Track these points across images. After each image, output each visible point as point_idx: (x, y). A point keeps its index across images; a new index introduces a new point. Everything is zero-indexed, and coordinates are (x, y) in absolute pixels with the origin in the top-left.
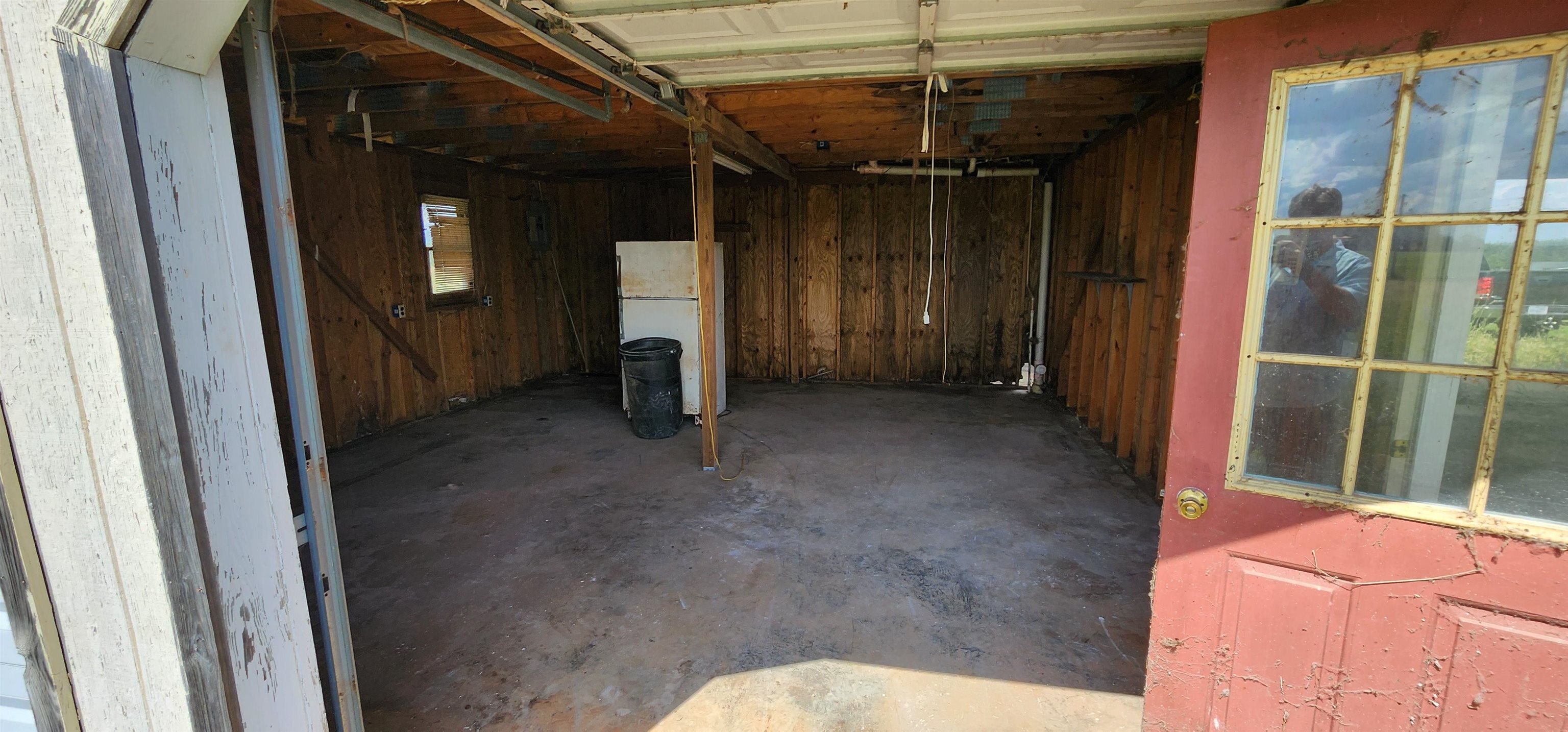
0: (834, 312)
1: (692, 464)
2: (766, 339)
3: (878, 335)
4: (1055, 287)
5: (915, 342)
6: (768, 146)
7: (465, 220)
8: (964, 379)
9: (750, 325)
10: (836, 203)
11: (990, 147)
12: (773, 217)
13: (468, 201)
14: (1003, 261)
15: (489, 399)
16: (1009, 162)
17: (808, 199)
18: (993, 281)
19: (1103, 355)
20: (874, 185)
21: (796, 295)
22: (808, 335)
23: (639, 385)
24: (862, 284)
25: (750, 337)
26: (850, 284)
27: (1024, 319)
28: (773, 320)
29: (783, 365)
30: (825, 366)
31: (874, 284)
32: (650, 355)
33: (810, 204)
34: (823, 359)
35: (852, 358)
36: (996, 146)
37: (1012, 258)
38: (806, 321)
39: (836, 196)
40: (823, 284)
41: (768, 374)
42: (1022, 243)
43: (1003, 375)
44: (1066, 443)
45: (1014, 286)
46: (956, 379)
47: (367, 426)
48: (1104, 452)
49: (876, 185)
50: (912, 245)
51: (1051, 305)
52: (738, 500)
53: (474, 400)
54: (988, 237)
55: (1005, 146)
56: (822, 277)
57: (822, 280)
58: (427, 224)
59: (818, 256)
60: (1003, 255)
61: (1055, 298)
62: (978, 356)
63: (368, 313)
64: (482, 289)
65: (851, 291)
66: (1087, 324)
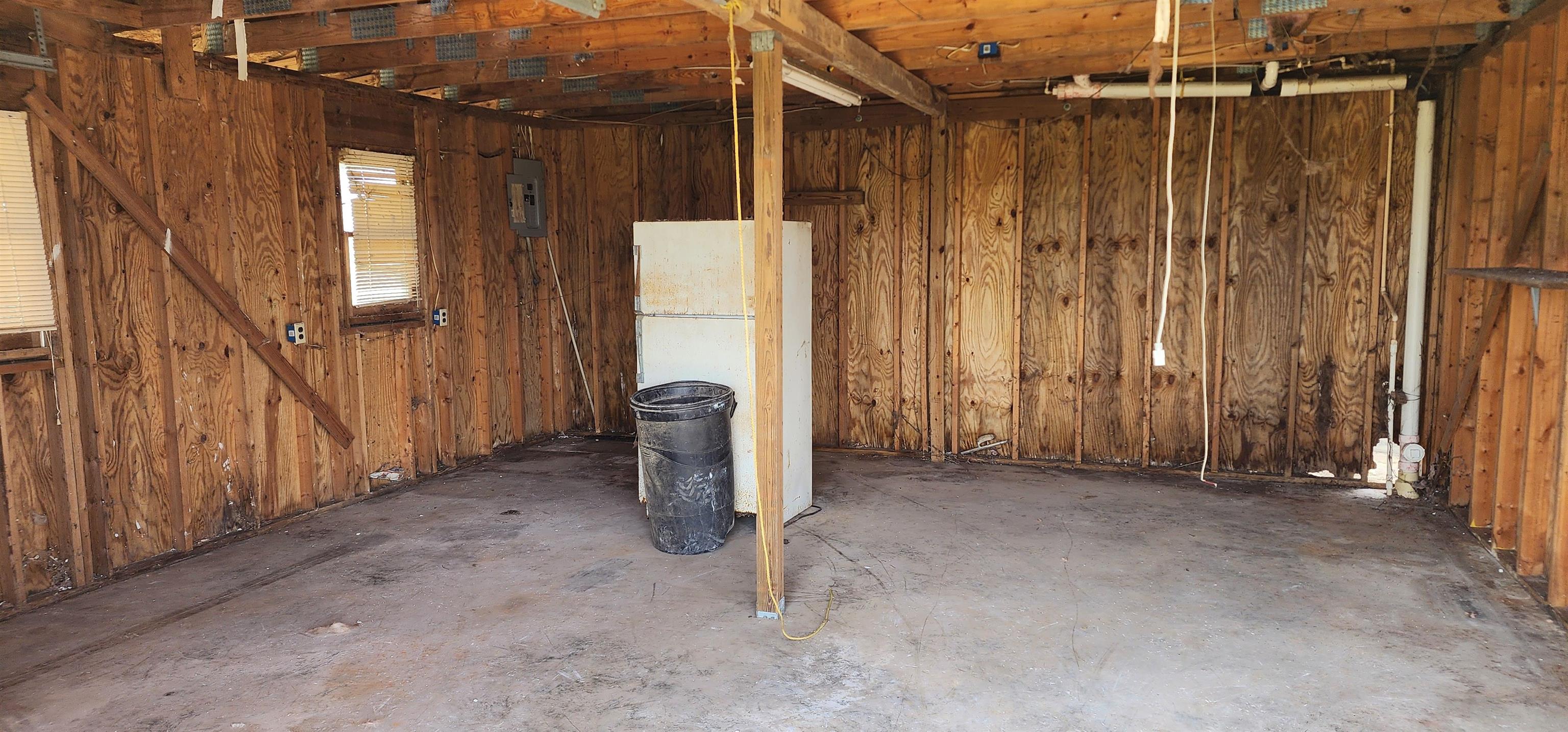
0: (1009, 340)
1: (740, 603)
2: (889, 383)
3: (1089, 381)
4: (1441, 297)
5: (1160, 394)
6: (890, 55)
7: (409, 189)
8: (1256, 464)
9: (863, 358)
10: (1014, 152)
11: (1306, 41)
12: (904, 178)
13: (413, 158)
14: (1333, 248)
15: (434, 476)
16: (1344, 67)
17: (965, 146)
18: (1312, 286)
19: (1547, 431)
20: (1082, 118)
21: (941, 310)
22: (963, 381)
23: (661, 461)
24: (1059, 291)
25: (863, 381)
26: (1038, 291)
27: (1378, 356)
28: (901, 353)
29: (919, 431)
30: (991, 433)
31: (1082, 291)
32: (679, 412)
33: (968, 154)
34: (987, 421)
35: (1040, 421)
36: (1318, 38)
37: (1351, 243)
38: (959, 355)
39: (1014, 138)
40: (988, 291)
41: (892, 444)
42: (1372, 215)
43: (1334, 460)
44: (1469, 603)
45: (1357, 294)
46: (1240, 463)
47: (237, 517)
48: (1555, 628)
49: (1088, 117)
50: (1152, 221)
51: (1433, 330)
52: (810, 680)
53: (412, 476)
54: (1302, 205)
55: (1336, 36)
56: (988, 279)
57: (987, 284)
58: (347, 197)
59: (980, 243)
60: (1332, 237)
61: (1440, 317)
62: (1283, 424)
63: (246, 336)
64: (432, 299)
65: (1039, 304)
66: (1512, 369)
